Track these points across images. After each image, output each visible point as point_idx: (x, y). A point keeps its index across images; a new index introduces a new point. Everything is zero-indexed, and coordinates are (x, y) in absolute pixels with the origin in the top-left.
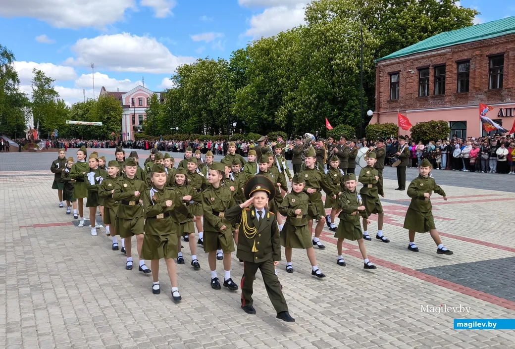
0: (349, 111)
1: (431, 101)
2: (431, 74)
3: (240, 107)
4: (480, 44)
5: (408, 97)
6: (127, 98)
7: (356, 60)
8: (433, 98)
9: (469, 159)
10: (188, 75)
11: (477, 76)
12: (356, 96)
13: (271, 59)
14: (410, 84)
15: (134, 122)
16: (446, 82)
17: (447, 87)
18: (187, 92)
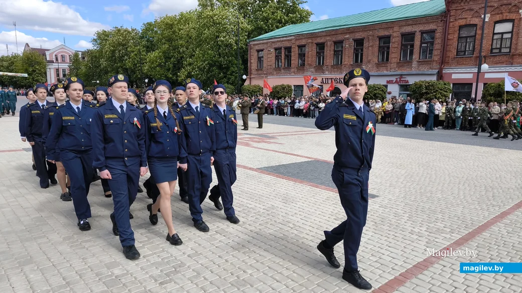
0: (231, 74)
1: (283, 71)
2: (283, 53)
3: (150, 67)
4: (312, 36)
5: (269, 67)
6: (51, 55)
7: (234, 39)
8: (283, 69)
9: (303, 110)
10: (107, 39)
11: (309, 56)
12: (236, 64)
13: (174, 32)
14: (269, 58)
15: (58, 75)
16: (292, 59)
17: (292, 62)
18: (106, 53)
